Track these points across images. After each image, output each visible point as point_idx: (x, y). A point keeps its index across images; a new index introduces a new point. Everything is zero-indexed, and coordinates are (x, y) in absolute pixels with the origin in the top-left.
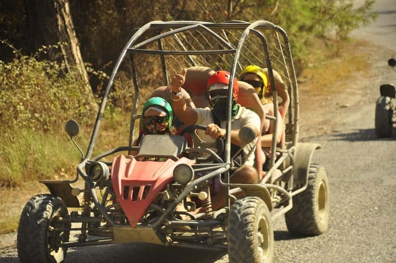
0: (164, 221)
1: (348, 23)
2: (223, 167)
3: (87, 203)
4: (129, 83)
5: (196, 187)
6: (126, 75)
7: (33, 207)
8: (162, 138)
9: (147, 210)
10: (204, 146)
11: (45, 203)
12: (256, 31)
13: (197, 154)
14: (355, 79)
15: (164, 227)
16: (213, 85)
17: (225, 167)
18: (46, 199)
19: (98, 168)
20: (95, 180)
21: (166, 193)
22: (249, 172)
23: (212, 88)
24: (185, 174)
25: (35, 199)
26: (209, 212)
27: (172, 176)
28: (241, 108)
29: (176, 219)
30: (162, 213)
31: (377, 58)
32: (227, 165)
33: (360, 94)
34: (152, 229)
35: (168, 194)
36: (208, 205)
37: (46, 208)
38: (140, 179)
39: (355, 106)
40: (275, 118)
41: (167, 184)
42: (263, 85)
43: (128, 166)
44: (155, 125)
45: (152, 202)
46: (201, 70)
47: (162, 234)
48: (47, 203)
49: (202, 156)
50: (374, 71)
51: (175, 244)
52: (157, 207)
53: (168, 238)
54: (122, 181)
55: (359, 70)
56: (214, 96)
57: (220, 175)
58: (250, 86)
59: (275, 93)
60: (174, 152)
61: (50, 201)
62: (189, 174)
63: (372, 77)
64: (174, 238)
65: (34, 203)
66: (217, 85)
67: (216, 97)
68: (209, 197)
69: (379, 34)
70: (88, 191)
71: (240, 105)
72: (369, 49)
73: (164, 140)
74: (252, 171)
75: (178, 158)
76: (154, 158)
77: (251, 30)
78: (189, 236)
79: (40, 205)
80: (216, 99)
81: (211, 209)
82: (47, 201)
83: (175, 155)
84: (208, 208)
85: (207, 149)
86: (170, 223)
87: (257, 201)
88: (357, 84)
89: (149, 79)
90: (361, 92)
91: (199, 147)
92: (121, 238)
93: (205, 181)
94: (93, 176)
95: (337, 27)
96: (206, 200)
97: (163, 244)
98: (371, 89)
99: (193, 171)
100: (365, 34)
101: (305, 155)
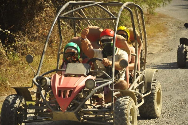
0: (80, 109)
1: (154, 4)
2: (111, 80)
3: (38, 99)
4: (24, 38)
5: (97, 91)
6: (22, 34)
7: (9, 102)
8: (77, 65)
9: (70, 103)
10: (100, 69)
11: (15, 99)
12: (127, 7)
13: (96, 74)
14: (158, 37)
15: (80, 112)
16: (103, 36)
17: (112, 81)
18: (15, 97)
19: (44, 80)
20: (43, 87)
21: (81, 94)
22: (123, 84)
23: (103, 38)
24: (91, 84)
25: (9, 97)
26: (103, 104)
27: (84, 85)
28: (118, 49)
29: (86, 108)
30: (79, 105)
31: (171, 25)
32: (113, 79)
33: (160, 46)
34: (73, 113)
35: (82, 94)
36: (103, 100)
37: (16, 102)
38: (67, 86)
39: (158, 53)
40: (136, 55)
41: (81, 89)
42: (128, 37)
43: (60, 79)
44: (71, 57)
45: (74, 99)
46: (95, 28)
47: (78, 116)
48: (16, 99)
49: (99, 74)
50: (169, 33)
51: (85, 121)
52: (76, 101)
53: (82, 118)
54: (58, 87)
55: (160, 32)
56: (104, 42)
57: (110, 85)
58: (123, 38)
59: (136, 41)
60: (84, 72)
61: (18, 98)
62: (93, 84)
63: (167, 36)
64: (84, 118)
65: (9, 99)
66: (105, 36)
67: (104, 43)
68: (104, 97)
69: (172, 10)
70: (39, 93)
71: (117, 48)
72: (166, 19)
73: (79, 66)
74: (125, 83)
75: (87, 76)
76: (73, 76)
77: (124, 7)
78: (93, 117)
79: (12, 100)
80: (104, 44)
81: (104, 103)
82: (16, 98)
83: (85, 74)
84: (103, 102)
85: (102, 71)
86: (83, 110)
87: (130, 99)
88: (159, 40)
89: (37, 36)
90: (161, 45)
91: (97, 70)
92: (57, 118)
93: (101, 88)
94: (42, 85)
95: (147, 6)
96: (102, 98)
97: (79, 121)
98: (168, 43)
99: (96, 82)
100: (164, 10)
101: (150, 75)
